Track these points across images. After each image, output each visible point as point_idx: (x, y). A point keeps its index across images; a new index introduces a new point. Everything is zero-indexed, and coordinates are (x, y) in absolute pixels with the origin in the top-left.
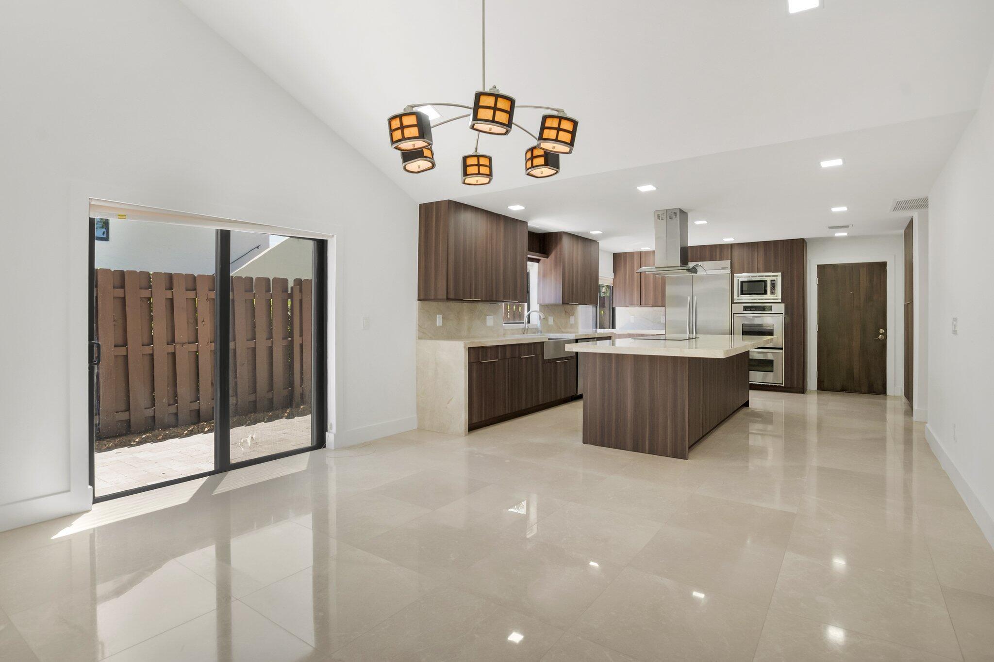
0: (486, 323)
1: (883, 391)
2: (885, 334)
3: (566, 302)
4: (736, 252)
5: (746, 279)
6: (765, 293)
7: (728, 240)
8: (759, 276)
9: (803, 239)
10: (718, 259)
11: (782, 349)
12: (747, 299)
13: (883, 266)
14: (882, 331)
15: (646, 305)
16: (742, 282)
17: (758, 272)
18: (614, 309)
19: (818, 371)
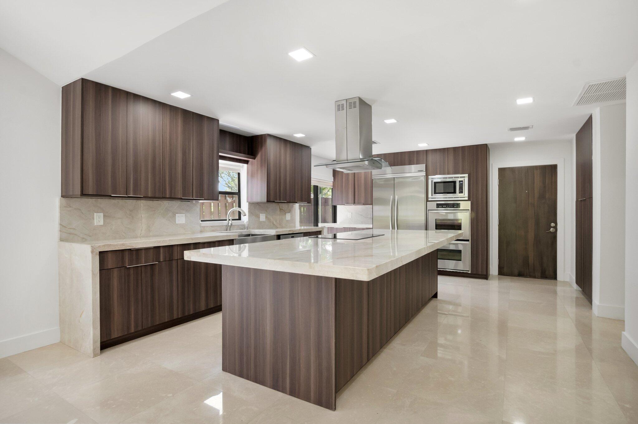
0: (175, 221)
1: (553, 276)
2: (556, 227)
3: (272, 200)
4: (430, 157)
5: (439, 180)
6: (455, 192)
7: (423, 146)
8: (449, 178)
9: (486, 145)
10: (415, 163)
11: (468, 240)
12: (440, 197)
13: (553, 169)
14: (553, 225)
15: (359, 203)
16: (435, 183)
17: (448, 174)
18: (335, 208)
19: (499, 258)
